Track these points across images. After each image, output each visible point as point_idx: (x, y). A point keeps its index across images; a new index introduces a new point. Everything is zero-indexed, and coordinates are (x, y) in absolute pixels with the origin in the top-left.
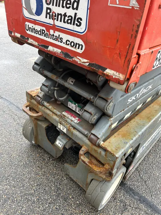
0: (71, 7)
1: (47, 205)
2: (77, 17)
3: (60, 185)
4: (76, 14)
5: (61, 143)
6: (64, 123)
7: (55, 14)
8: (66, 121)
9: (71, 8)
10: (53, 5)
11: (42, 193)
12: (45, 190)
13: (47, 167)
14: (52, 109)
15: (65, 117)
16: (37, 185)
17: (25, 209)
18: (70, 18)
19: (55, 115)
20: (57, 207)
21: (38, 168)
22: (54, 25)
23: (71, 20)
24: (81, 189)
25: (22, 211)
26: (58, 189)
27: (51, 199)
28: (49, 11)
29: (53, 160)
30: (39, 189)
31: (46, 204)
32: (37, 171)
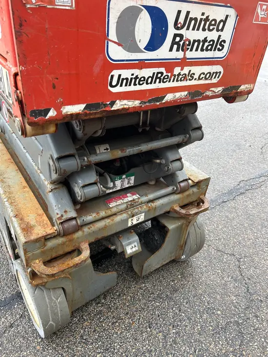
0: (215, 29)
1: (183, 314)
2: (220, 40)
3: (153, 293)
4: (220, 36)
5: (133, 245)
6: (136, 210)
7: (190, 42)
8: (142, 203)
9: (215, 31)
10: (188, 29)
11: (164, 320)
12: (159, 316)
13: (117, 308)
14: (109, 212)
15: (137, 200)
16: (150, 328)
17: (188, 347)
18: (211, 43)
19: (114, 216)
20: (185, 301)
21: (117, 324)
22: (185, 58)
23: (212, 45)
24: (162, 270)
25: (191, 352)
26: (159, 296)
27: (174, 309)
28: (178, 39)
29: (105, 298)
30: (157, 324)
31: (181, 315)
32: (123, 326)
